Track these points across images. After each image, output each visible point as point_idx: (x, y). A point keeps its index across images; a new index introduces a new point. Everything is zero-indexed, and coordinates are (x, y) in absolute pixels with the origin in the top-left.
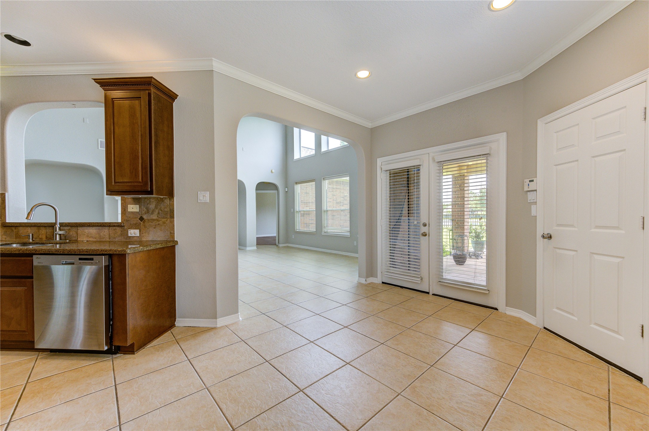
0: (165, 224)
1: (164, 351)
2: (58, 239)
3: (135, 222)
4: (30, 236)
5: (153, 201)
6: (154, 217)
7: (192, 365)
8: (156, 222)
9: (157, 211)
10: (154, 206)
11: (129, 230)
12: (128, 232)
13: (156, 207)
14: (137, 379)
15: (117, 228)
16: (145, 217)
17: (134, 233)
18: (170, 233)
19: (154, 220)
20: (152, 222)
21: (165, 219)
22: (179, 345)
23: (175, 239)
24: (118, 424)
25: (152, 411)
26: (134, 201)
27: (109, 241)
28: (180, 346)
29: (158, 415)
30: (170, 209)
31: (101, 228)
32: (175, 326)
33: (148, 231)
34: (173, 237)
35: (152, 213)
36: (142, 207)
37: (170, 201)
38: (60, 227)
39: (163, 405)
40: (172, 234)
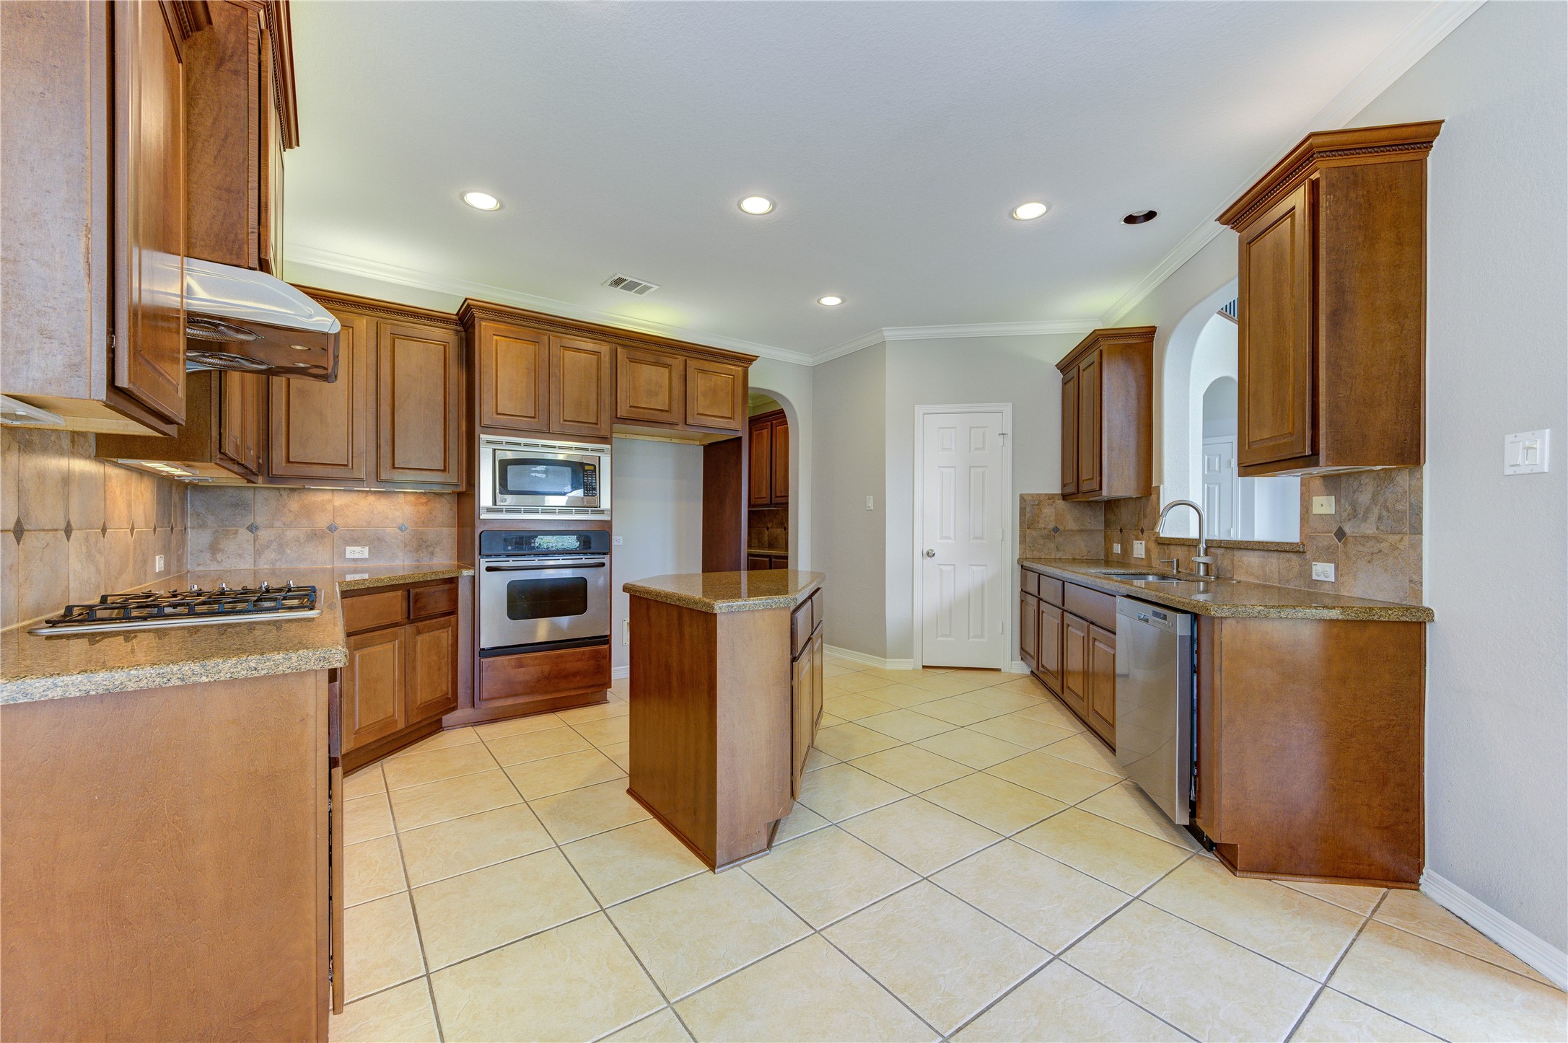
0: (1396, 553)
1: (1299, 917)
2: (1202, 573)
3: (1325, 543)
4: (1173, 562)
5: (1367, 480)
6: (1369, 528)
7: (1312, 1004)
8: (1372, 543)
9: (1376, 511)
10: (1369, 496)
11: (1313, 563)
12: (1312, 568)
13: (1374, 500)
14: (1176, 919)
15: (1291, 555)
16: (1347, 529)
17: (1323, 571)
18: (1411, 581)
19: (1368, 538)
20: (1363, 545)
21: (1398, 537)
22: (1358, 935)
23: (1426, 603)
24: (1056, 953)
25: (1112, 990)
26: (1326, 486)
27: (1280, 589)
28: (1354, 940)
29: (1109, 1006)
30: (1411, 504)
31: (1265, 554)
32: (1418, 890)
33: (1355, 570)
34: (1418, 594)
35: (1365, 519)
36: (1343, 501)
37: (1410, 477)
38: (1206, 548)
39: (1138, 1003)
40: (1416, 585)
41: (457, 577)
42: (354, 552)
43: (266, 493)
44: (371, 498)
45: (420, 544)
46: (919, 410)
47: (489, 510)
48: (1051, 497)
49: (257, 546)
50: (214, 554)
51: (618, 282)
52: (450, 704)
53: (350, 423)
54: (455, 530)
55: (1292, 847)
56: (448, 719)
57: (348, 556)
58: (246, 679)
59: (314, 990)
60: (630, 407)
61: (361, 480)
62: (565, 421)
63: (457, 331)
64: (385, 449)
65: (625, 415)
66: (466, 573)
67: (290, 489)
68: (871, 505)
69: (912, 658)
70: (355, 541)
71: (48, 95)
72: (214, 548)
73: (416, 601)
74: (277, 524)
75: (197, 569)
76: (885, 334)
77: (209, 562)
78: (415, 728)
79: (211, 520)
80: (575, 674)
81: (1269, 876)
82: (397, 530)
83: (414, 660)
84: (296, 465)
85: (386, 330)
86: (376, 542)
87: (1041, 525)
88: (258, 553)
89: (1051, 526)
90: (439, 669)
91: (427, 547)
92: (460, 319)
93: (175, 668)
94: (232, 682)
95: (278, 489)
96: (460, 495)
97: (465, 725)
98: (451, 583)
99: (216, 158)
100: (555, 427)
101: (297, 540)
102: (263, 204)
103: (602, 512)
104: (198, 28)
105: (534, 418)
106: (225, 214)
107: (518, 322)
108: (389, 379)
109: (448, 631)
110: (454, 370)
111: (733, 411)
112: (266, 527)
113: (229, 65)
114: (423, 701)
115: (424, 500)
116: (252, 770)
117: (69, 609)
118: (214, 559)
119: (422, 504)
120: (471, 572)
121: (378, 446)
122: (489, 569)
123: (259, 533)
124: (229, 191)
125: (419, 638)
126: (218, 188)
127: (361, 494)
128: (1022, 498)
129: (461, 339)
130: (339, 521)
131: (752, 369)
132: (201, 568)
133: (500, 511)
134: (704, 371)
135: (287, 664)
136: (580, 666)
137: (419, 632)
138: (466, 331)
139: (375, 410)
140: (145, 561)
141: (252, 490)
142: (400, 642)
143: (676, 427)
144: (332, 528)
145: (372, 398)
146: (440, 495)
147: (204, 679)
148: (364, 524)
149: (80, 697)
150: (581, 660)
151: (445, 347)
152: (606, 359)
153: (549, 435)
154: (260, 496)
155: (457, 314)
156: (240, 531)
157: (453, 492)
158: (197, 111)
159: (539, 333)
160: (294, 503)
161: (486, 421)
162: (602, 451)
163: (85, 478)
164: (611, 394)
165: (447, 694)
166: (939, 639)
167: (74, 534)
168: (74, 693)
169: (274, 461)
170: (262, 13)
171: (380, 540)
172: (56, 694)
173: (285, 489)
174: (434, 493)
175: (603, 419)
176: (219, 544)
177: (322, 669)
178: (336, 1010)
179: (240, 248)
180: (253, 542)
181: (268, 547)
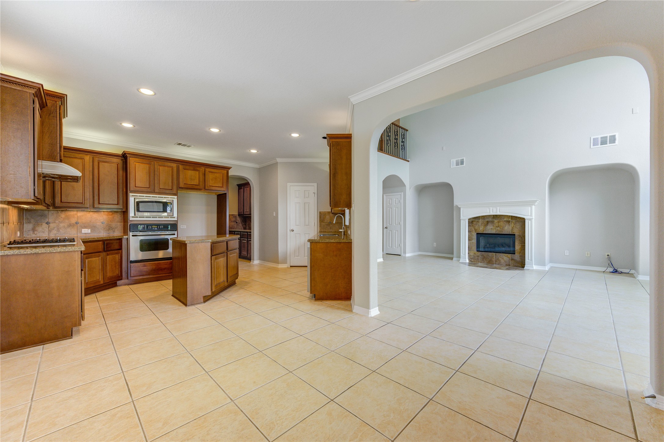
41: (122, 238)
42: (84, 231)
43: (53, 212)
44: (91, 213)
45: (110, 228)
46: (289, 184)
47: (133, 217)
48: (329, 212)
49: (49, 229)
50: (34, 232)
51: (180, 144)
52: (120, 278)
53: (83, 189)
54: (122, 224)
55: (326, 294)
56: (119, 282)
57: (83, 232)
58: (63, 252)
59: (78, 314)
60: (184, 184)
61: (88, 208)
62: (160, 189)
63: (122, 159)
64: (96, 198)
65: (182, 186)
66: (125, 237)
67: (61, 210)
68: (275, 215)
69: (287, 264)
70: (85, 227)
71: (22, 143)
72: (34, 230)
73: (107, 245)
74: (57, 222)
75: (28, 236)
76: (277, 160)
77: (32, 234)
78: (107, 284)
79: (32, 221)
80: (165, 269)
81: (321, 300)
82: (101, 224)
83: (106, 263)
84: (64, 203)
85: (96, 160)
86: (93, 228)
87: (326, 221)
88: (50, 231)
89: (329, 221)
90: (115, 267)
91: (112, 229)
92: (123, 156)
93: (48, 249)
94: (60, 252)
95: (57, 210)
96: (124, 212)
97: (125, 285)
98: (120, 240)
99: (49, 137)
100: (157, 191)
101: (64, 227)
102: (61, 146)
103: (174, 218)
104: (44, 107)
105: (149, 188)
106: (51, 150)
107: (143, 158)
108: (97, 175)
109: (118, 255)
110: (121, 172)
111: (223, 185)
112: (53, 223)
113: (52, 115)
114: (110, 276)
115: (111, 213)
116: (64, 270)
117: (10, 242)
118: (34, 233)
119: (110, 215)
120: (127, 237)
121: (93, 197)
122: (133, 236)
123: (50, 225)
124: (52, 144)
125: (108, 257)
126: (49, 144)
127: (87, 212)
128: (320, 212)
129: (123, 162)
130: (79, 221)
131: (230, 171)
132: (29, 236)
133: (137, 217)
134: (212, 172)
135: (72, 249)
136: (166, 266)
137: (108, 255)
138: (125, 159)
139: (92, 185)
140: (16, 233)
141: (48, 211)
142: (101, 258)
143: (202, 190)
144: (77, 223)
145: (91, 182)
146: (117, 212)
147: (54, 251)
148: (89, 222)
149: (30, 254)
150: (167, 265)
151: (117, 165)
152: (175, 169)
153: (154, 193)
154: (50, 213)
155: (122, 154)
156: (43, 224)
157: (122, 211)
158: (44, 127)
159: (151, 161)
160: (63, 215)
161: (132, 189)
162: (174, 198)
163: (6, 209)
164: (177, 180)
165: (118, 274)
166: (295, 257)
167: (5, 224)
168: (29, 253)
169: (56, 202)
170: (60, 102)
171: (95, 227)
172: (26, 253)
173: (59, 210)
174: (115, 211)
175: (174, 188)
176: (35, 228)
177: (79, 251)
178: (83, 320)
179: (55, 157)
180: (48, 227)
181: (53, 229)
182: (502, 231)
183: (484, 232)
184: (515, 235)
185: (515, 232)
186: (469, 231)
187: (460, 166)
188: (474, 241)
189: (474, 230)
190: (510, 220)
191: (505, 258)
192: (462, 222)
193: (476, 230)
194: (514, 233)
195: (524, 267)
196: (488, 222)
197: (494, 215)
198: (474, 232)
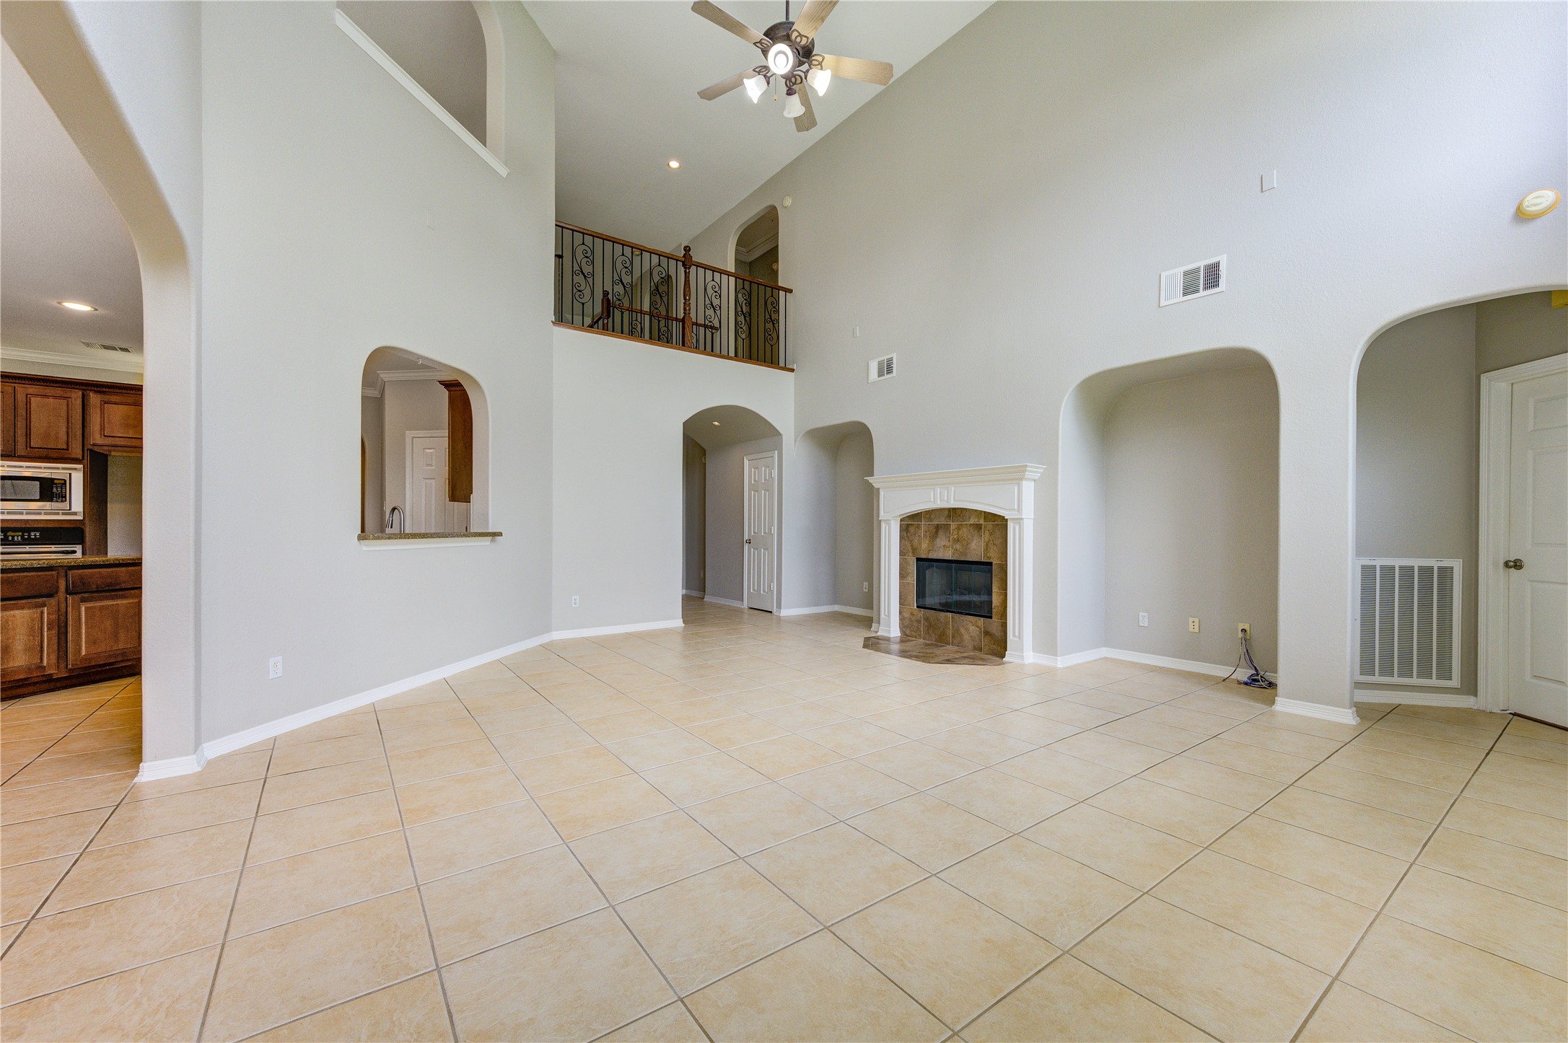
46: (410, 434)
103: (75, 514)
159: (7, 386)
182: (965, 554)
183: (930, 556)
184: (990, 564)
185: (992, 555)
186: (902, 553)
187: (887, 376)
188: (912, 579)
189: (910, 548)
190: (982, 522)
191: (972, 628)
192: (883, 525)
193: (914, 550)
194: (989, 558)
195: (1003, 656)
196: (938, 527)
197: (949, 510)
198: (911, 554)
